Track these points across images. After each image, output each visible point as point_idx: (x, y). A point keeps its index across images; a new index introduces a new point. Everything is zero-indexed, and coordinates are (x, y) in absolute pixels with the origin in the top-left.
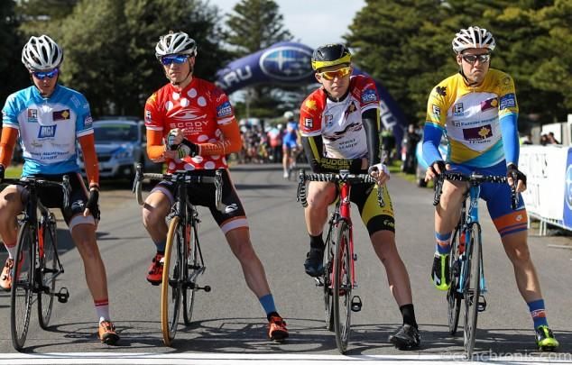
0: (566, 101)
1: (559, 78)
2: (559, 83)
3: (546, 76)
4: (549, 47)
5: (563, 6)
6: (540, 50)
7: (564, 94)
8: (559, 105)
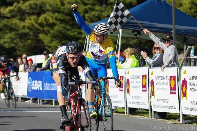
0: (17, 51)
1: (15, 41)
2: (16, 44)
3: (9, 40)
4: (9, 24)
5: (17, 7)
6: (3, 25)
7: (16, 48)
8: (14, 53)
